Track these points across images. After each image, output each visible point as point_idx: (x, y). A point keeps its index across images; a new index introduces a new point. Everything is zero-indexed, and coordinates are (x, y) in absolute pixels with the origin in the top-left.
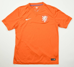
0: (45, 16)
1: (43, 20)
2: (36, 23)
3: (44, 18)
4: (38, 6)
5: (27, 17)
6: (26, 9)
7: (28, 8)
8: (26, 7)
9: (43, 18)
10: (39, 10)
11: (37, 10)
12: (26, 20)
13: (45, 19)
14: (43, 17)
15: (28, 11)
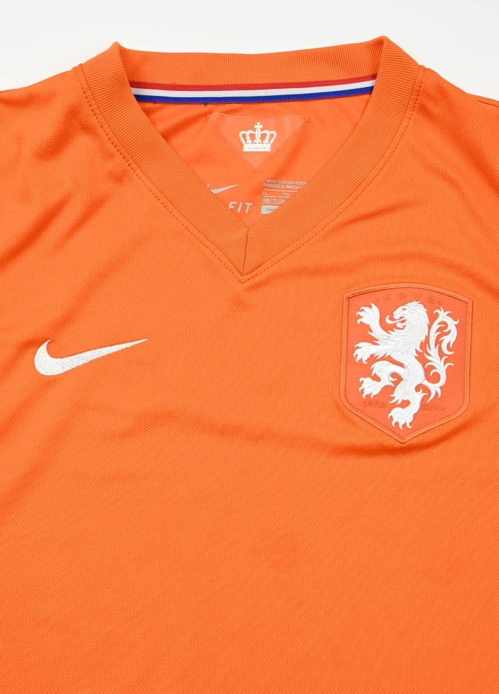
0: (414, 314)
1: (370, 388)
2: (228, 431)
3: (388, 344)
4: (292, 118)
5: (63, 323)
6: (54, 149)
7: (81, 145)
8: (44, 124)
9: (364, 351)
10: (290, 186)
11: (257, 194)
12: (46, 363)
13: (414, 374)
14: (370, 315)
15: (94, 206)
